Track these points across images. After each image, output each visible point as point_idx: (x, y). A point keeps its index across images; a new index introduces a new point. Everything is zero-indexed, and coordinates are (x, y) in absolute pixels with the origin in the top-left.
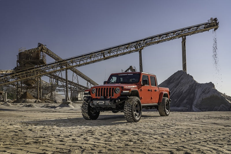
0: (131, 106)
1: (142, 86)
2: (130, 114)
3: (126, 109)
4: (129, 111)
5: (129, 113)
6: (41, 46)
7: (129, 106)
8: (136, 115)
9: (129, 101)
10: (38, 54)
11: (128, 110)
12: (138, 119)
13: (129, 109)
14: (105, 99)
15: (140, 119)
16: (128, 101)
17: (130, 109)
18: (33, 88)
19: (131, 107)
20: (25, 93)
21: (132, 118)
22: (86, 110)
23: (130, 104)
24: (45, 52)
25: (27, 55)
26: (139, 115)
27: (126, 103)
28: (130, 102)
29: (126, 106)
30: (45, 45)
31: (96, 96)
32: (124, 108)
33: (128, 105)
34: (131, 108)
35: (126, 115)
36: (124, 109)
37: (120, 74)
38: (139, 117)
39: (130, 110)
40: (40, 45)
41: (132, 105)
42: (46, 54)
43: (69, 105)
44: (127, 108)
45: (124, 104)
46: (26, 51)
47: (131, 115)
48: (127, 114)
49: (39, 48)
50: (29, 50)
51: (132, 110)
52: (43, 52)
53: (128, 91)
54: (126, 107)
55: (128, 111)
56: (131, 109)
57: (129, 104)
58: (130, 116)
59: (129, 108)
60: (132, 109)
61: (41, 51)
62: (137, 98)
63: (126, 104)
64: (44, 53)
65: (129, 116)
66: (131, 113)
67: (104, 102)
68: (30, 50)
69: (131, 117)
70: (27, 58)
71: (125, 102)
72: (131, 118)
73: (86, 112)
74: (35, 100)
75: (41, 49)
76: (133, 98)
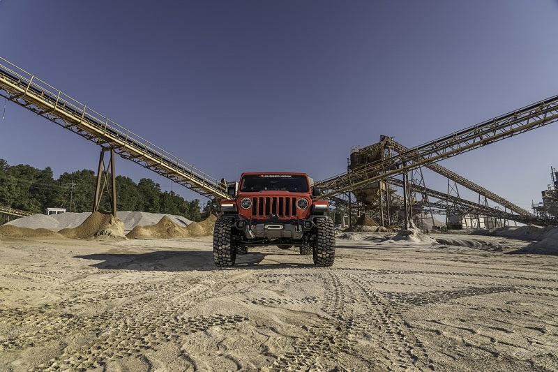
6: (386, 140)
10: (380, 153)
18: (375, 207)
20: (363, 217)
24: (392, 148)
25: (363, 156)
30: (392, 138)
31: (254, 213)
40: (383, 138)
43: (410, 236)
46: (361, 149)
49: (382, 142)
50: (365, 149)
52: (388, 148)
61: (385, 147)
64: (391, 150)
67: (281, 227)
70: (363, 160)
74: (376, 228)
75: (385, 145)
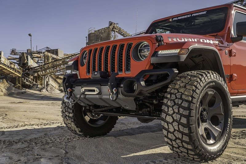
0: (185, 104)
1: (233, 40)
2: (183, 133)
3: (167, 114)
4: (179, 123)
5: (179, 131)
6: (113, 25)
7: (180, 106)
8: (209, 135)
9: (182, 85)
10: (109, 34)
11: (174, 120)
12: (214, 148)
13: (177, 117)
14: (104, 79)
15: (224, 146)
16: (177, 87)
17: (182, 115)
19: (184, 109)
21: (191, 150)
22: (69, 113)
23: (184, 97)
24: (117, 32)
25: (97, 36)
26: (222, 134)
27: (171, 94)
28: (182, 90)
29: (169, 103)
30: (117, 24)
31: (89, 72)
32: (161, 111)
33: (176, 101)
34: (186, 113)
35: (170, 136)
36: (163, 115)
37: (173, 18)
38: (219, 140)
39: (184, 120)
40: (111, 23)
41: (190, 102)
42: (119, 33)
44: (171, 112)
45: (164, 97)
46: (96, 31)
47: (186, 138)
48: (173, 133)
49: (110, 27)
51: (188, 121)
52: (114, 31)
53: (177, 51)
54: (168, 107)
55: (175, 124)
56: (185, 116)
57: (178, 95)
58: (182, 141)
59: (178, 113)
60: (188, 117)
61: (112, 30)
62: (213, 76)
63: (169, 96)
65: (178, 141)
66: (186, 131)
67: (97, 91)
68: (100, 30)
69: (185, 145)
70: (97, 39)
71: (168, 90)
72: (187, 149)
73: (69, 117)
76: (195, 76)
